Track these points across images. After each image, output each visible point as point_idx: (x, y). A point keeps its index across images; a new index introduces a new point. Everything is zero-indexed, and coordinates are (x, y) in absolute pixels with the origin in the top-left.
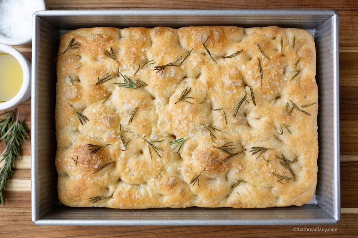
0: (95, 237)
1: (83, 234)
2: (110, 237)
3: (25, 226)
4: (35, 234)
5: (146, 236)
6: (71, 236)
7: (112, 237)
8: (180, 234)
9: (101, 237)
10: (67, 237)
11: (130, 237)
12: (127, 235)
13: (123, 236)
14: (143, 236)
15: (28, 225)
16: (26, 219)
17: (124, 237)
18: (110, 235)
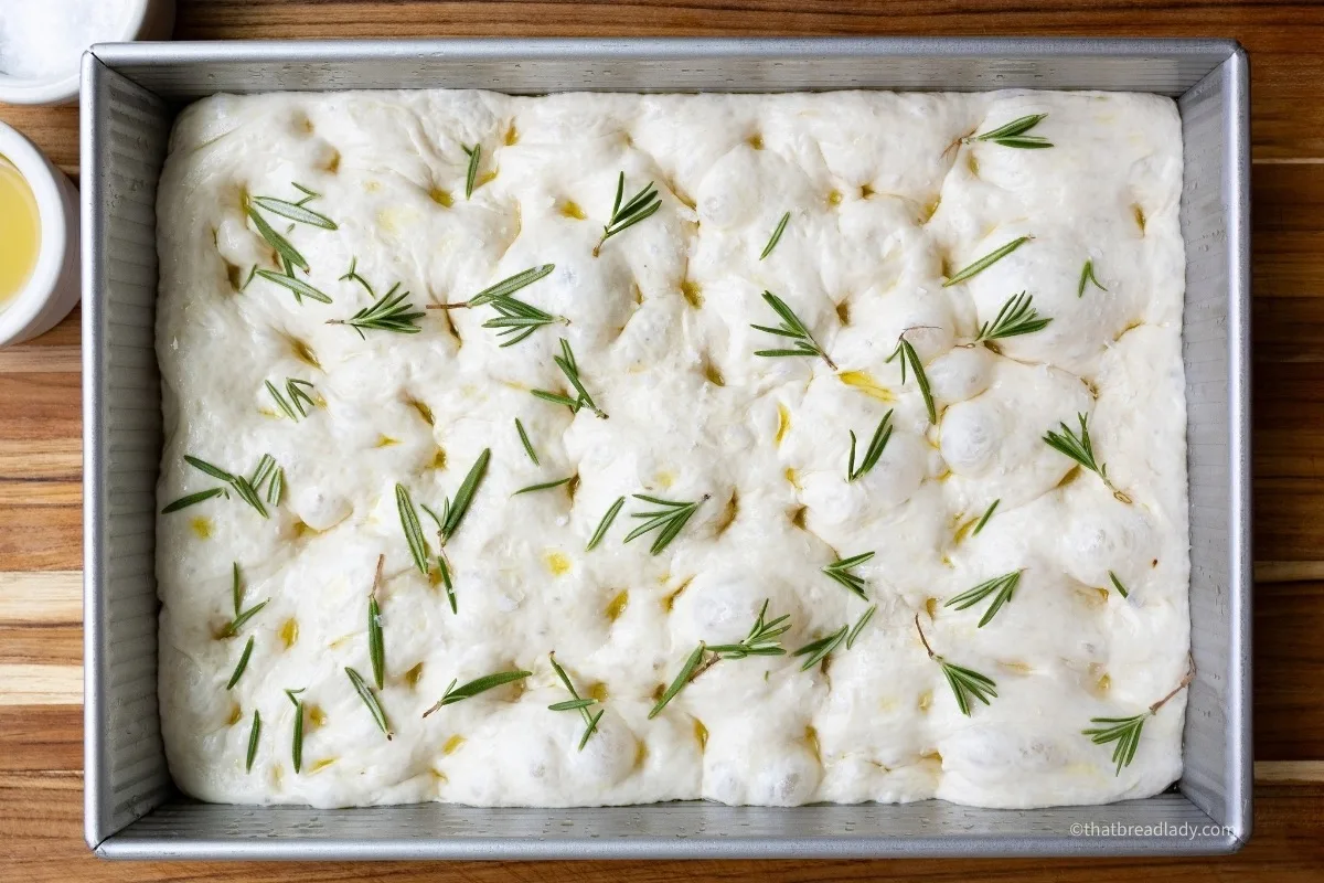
0: (275, 880)
1: (228, 869)
2: (334, 880)
3: (7, 841)
4: (47, 870)
5: (471, 875)
6: (184, 875)
7: (342, 879)
8: (600, 868)
9: (296, 879)
10: (170, 880)
11: (411, 879)
12: (396, 873)
13: (383, 875)
14: (459, 876)
15: (19, 836)
16: (11, 815)
17: (385, 879)
18: (332, 871)
